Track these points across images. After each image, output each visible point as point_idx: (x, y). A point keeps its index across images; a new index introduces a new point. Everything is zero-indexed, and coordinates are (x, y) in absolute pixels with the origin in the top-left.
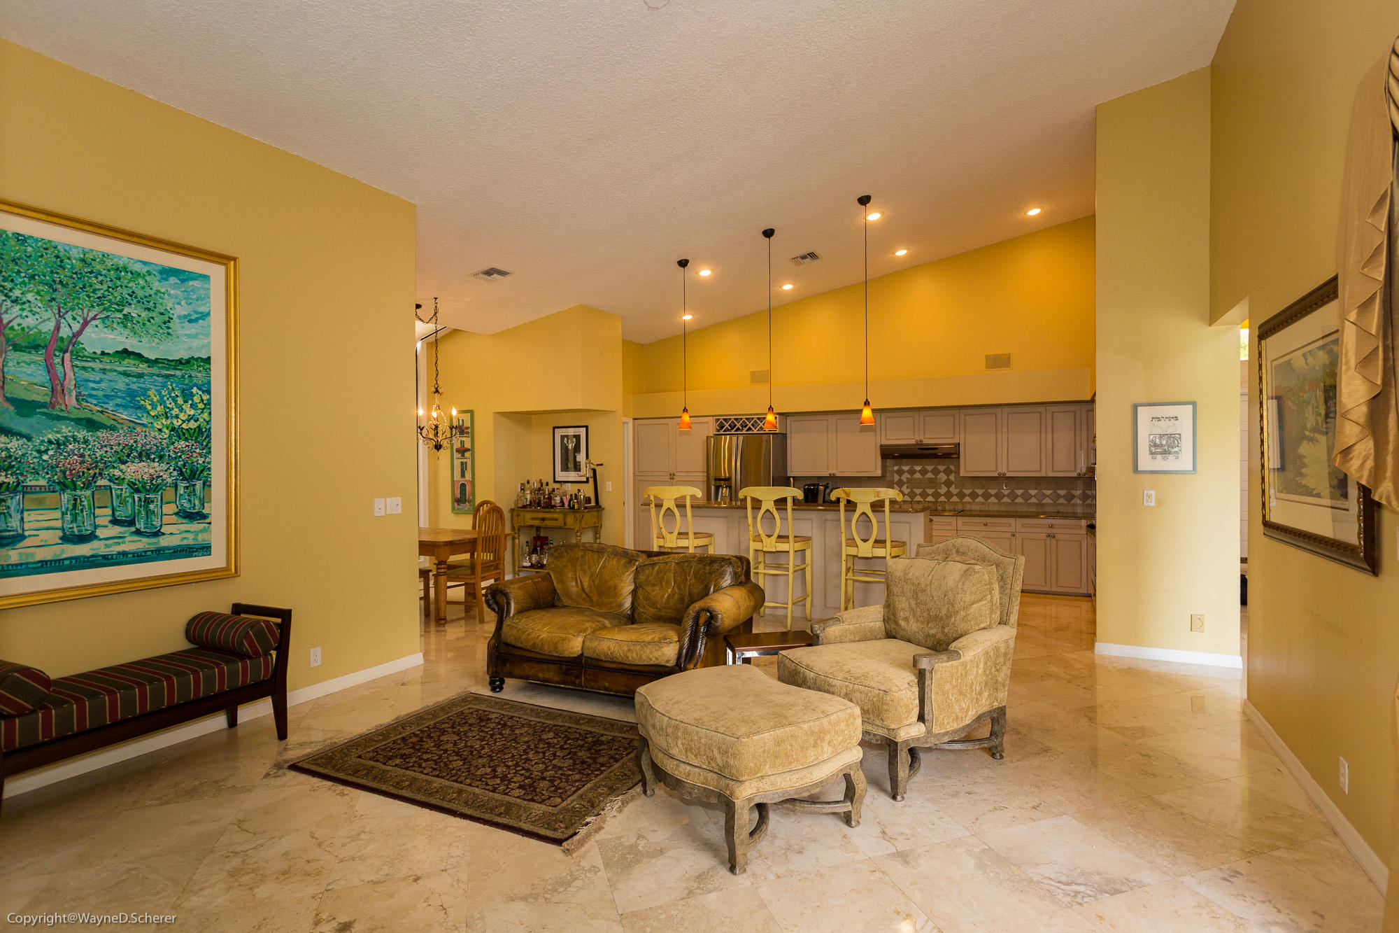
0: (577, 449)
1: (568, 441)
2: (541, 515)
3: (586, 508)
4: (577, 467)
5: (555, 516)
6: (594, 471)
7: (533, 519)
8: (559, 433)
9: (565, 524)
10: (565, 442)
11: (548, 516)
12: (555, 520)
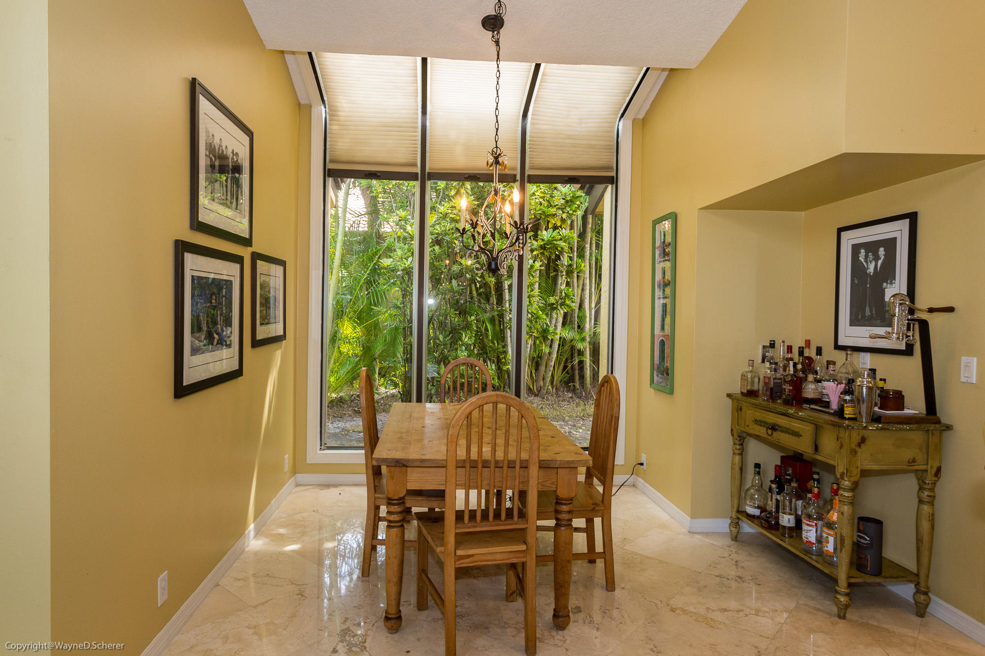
0: (887, 273)
1: (866, 257)
2: (772, 418)
3: (877, 419)
4: (882, 317)
5: (796, 425)
6: (924, 326)
7: (756, 422)
8: (850, 239)
9: (816, 448)
10: (862, 259)
11: (782, 421)
12: (796, 434)
